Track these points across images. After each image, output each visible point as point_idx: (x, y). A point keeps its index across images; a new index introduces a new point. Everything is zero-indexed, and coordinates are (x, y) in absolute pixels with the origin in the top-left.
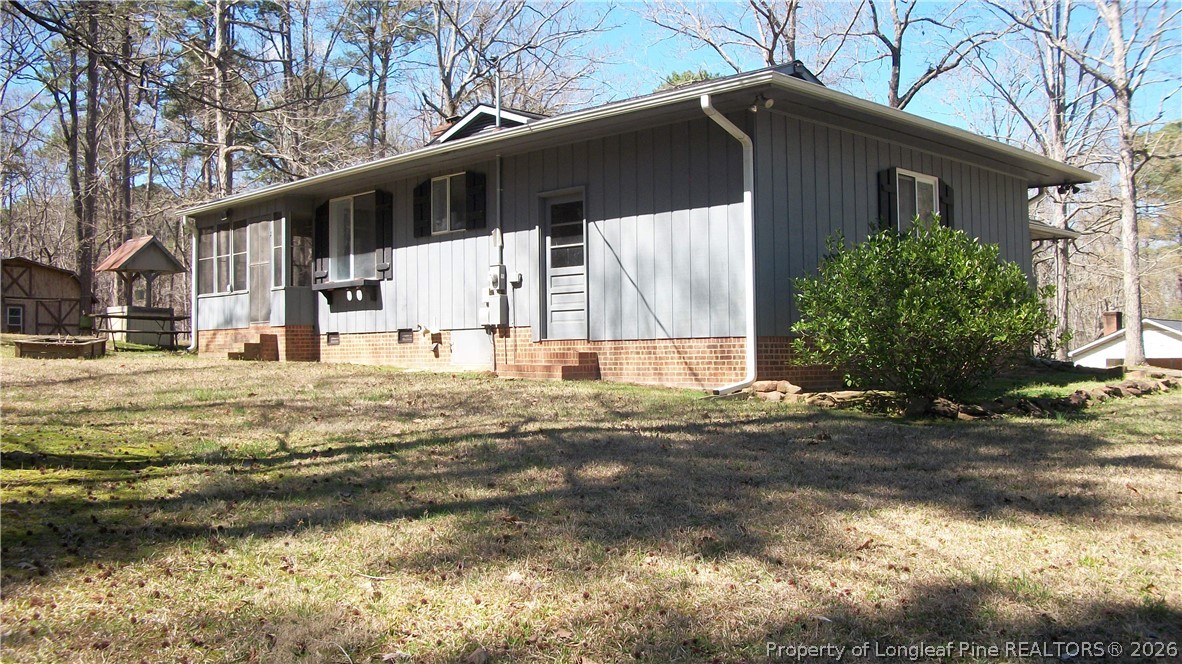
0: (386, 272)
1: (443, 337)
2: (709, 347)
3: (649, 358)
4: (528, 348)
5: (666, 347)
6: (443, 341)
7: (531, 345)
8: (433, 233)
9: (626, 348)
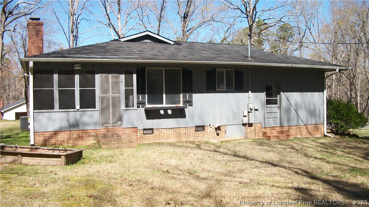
0: (189, 102)
1: (221, 128)
2: (314, 126)
3: (299, 130)
4: (260, 130)
5: (304, 127)
6: (221, 129)
7: (261, 129)
8: (217, 90)
9: (293, 128)
